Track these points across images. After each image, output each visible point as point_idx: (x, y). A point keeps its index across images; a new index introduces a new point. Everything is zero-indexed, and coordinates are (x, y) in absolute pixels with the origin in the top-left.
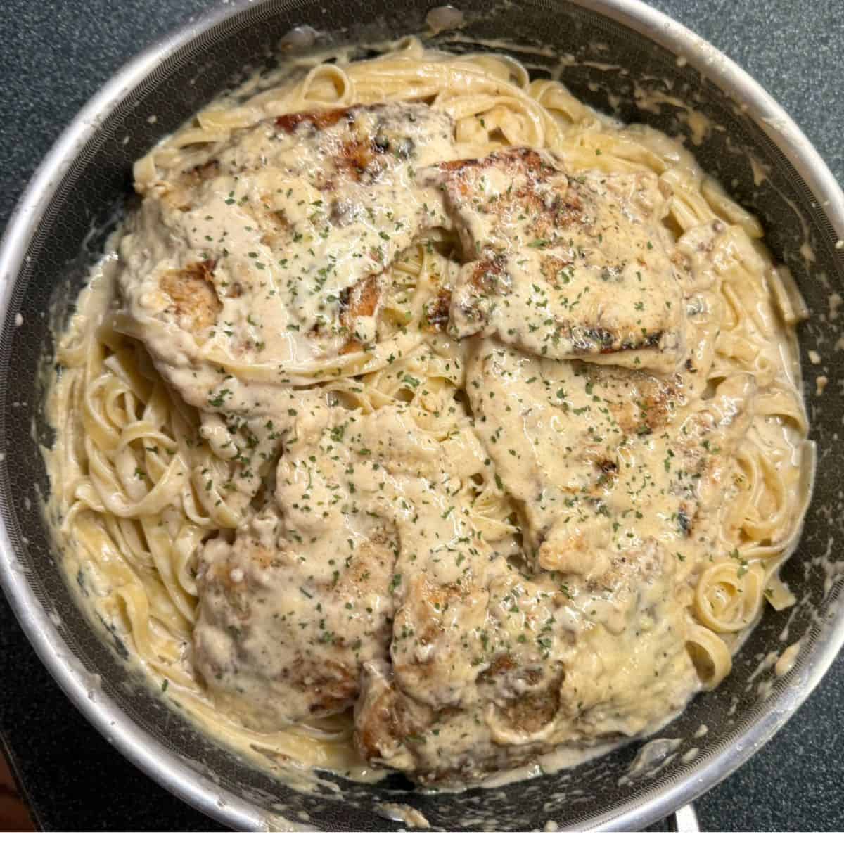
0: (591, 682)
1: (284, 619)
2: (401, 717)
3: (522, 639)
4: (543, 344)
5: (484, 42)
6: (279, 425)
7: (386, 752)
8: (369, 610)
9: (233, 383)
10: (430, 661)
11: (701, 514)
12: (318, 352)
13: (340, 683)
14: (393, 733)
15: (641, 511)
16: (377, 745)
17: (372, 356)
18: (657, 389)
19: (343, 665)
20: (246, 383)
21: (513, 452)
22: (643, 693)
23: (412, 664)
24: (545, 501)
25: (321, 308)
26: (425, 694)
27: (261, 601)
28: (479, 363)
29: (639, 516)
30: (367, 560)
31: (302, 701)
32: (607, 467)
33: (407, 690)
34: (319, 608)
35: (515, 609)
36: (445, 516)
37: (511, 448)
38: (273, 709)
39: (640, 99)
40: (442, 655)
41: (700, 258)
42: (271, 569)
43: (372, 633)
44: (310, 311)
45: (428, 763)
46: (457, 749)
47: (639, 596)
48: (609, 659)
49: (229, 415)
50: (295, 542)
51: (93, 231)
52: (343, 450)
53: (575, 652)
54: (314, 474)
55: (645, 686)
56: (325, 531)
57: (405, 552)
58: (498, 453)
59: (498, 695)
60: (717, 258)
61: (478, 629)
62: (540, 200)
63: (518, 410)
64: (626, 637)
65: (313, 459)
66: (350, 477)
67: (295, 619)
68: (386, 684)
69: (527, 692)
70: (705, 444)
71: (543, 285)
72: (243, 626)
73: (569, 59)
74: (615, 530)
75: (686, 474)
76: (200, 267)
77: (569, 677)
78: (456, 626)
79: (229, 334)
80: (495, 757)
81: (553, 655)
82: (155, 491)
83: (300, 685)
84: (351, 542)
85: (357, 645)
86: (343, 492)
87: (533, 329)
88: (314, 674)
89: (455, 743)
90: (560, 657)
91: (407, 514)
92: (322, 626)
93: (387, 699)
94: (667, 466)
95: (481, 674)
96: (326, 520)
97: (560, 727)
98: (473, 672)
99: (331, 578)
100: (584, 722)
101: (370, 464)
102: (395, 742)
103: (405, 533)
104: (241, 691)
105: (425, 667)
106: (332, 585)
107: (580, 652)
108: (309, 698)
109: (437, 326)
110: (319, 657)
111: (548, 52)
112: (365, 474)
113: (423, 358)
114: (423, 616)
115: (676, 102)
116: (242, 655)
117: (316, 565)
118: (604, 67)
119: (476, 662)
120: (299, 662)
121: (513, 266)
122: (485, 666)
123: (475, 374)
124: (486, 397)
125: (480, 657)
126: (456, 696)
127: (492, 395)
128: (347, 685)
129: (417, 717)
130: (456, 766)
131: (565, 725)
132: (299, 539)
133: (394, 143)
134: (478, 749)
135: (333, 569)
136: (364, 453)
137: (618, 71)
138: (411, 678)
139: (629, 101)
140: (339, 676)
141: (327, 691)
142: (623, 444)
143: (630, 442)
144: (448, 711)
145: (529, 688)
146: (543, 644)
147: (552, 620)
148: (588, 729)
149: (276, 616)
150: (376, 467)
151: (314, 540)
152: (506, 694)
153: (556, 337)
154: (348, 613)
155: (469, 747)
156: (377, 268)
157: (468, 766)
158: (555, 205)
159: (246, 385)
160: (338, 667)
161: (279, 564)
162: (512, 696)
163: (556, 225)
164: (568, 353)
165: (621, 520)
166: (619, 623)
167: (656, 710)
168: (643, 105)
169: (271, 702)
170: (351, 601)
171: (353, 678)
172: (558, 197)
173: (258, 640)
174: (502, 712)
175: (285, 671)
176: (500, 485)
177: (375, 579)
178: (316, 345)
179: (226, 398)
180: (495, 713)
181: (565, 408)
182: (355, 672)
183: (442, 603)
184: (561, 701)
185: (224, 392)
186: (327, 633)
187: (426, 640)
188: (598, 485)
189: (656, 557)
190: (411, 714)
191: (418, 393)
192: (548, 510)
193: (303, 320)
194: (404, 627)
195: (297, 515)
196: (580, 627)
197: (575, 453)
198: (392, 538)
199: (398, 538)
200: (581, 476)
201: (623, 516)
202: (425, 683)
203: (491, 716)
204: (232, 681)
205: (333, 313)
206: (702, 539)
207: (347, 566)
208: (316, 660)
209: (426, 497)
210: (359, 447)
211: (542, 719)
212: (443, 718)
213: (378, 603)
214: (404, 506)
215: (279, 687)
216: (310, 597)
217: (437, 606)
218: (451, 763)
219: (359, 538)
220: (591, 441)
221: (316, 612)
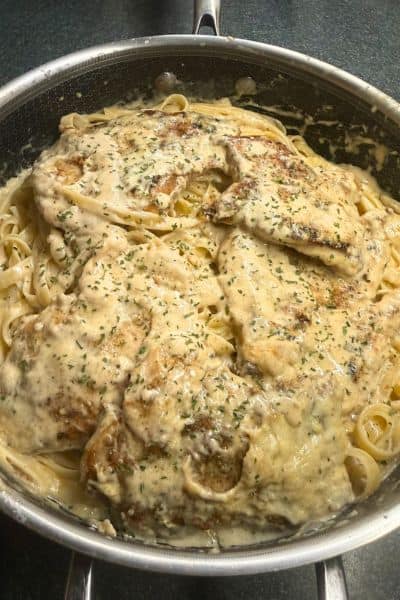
0: (269, 460)
1: (59, 359)
2: (119, 447)
3: (222, 410)
4: (272, 227)
5: (265, 108)
6: (94, 241)
7: (101, 475)
8: (118, 366)
9: (75, 209)
10: (151, 402)
11: (366, 370)
12: (131, 205)
13: (85, 418)
14: (111, 459)
15: (323, 354)
16: (96, 466)
17: (163, 220)
18: (342, 285)
19: (90, 403)
20: (82, 210)
21: (240, 292)
22: (308, 485)
23: (137, 401)
24: (256, 327)
25: (140, 181)
26: (141, 429)
27: (49, 346)
28: (229, 241)
29: (321, 357)
30: (126, 333)
31: (52, 428)
32: (303, 320)
33: (129, 423)
34: (85, 356)
35: (221, 387)
36: (186, 316)
37: (240, 289)
38: (32, 431)
39: (347, 145)
40: (161, 401)
41: (377, 224)
42: (61, 325)
43: (115, 383)
44: (133, 181)
45: (131, 495)
46: (156, 489)
47: (314, 404)
48: (285, 444)
49: (67, 231)
50: (82, 309)
51: (29, 146)
52: (130, 266)
53: (260, 430)
54: (107, 274)
55: (310, 479)
56: (104, 306)
57: (153, 333)
58: (230, 291)
59: (196, 449)
60: (387, 229)
61: (191, 392)
62: (284, 164)
63: (249, 269)
64: (301, 431)
65: (110, 266)
66: (130, 280)
67: (66, 361)
68: (116, 418)
69: (218, 453)
70: (372, 325)
71: (277, 199)
72: (31, 361)
73: (310, 120)
74: (303, 363)
75: (357, 341)
76: (79, 159)
77: (252, 450)
78: (176, 382)
79: (82, 186)
80: (184, 508)
81: (242, 428)
82: (8, 271)
83: (55, 414)
84: (118, 318)
85: (103, 390)
86: (123, 288)
87: (267, 218)
88: (68, 407)
89: (156, 483)
90: (248, 431)
91: (161, 310)
92: (83, 370)
93: (112, 429)
94: (345, 331)
95: (187, 427)
96: (106, 299)
97: (238, 495)
98: (180, 423)
99: (99, 338)
100: (258, 499)
101: (144, 275)
102: (110, 469)
103: (156, 320)
104: (14, 412)
105: (146, 405)
106: (97, 343)
107: (264, 432)
108: (60, 427)
109: (208, 217)
110: (75, 393)
111: (299, 116)
112: (140, 280)
113: (195, 236)
114: (154, 371)
115: (369, 141)
116: (24, 383)
117: (92, 327)
118: (329, 123)
119: (185, 416)
120: (60, 395)
121: (261, 187)
122: (190, 421)
123: (226, 247)
124: (230, 259)
125: (188, 412)
126: (164, 438)
127: (233, 258)
128: (89, 421)
129: (132, 451)
130: (152, 506)
131: (243, 495)
132: (85, 307)
133: (204, 126)
134: (173, 494)
135: (102, 332)
136: (142, 268)
137: (337, 125)
138: (134, 413)
139: (341, 148)
140: (85, 412)
141: (74, 424)
142: (317, 309)
143: (321, 309)
144: (155, 451)
145: (220, 450)
146: (236, 417)
147: (246, 403)
148: (260, 505)
149: (55, 356)
150: (148, 277)
151: (94, 310)
152: (202, 449)
153: (281, 225)
154: (104, 364)
155: (165, 490)
156: (179, 172)
157: (161, 509)
158: (292, 167)
159: (82, 212)
160: (86, 405)
161: (68, 322)
162: (206, 453)
163: (290, 176)
164: (288, 236)
165: (307, 357)
166: (296, 416)
167: (317, 506)
168: (349, 149)
169: (32, 425)
170: (108, 357)
171: (94, 416)
172: (294, 163)
173: (38, 373)
174: (196, 465)
175: (49, 399)
176: (227, 311)
177: (129, 347)
178: (130, 201)
179: (68, 216)
180: (191, 465)
181: (280, 278)
182: (97, 412)
183: (169, 366)
184: (244, 470)
185: (68, 213)
186: (85, 376)
187: (152, 386)
188: (296, 328)
189: (330, 382)
190: (128, 446)
191: (187, 253)
192: (258, 333)
193: (127, 185)
194: (139, 376)
195: (89, 292)
196: (266, 412)
197: (283, 304)
198: (147, 323)
199: (151, 324)
200: (285, 319)
201: (310, 355)
202: (142, 420)
203: (186, 465)
204: (11, 403)
205: (146, 186)
206: (364, 389)
207: (112, 333)
208: (72, 395)
209: (175, 302)
210: (139, 264)
211: (226, 485)
212: (151, 457)
213: (126, 363)
214: (160, 304)
215: (42, 413)
216: (81, 348)
217: (166, 366)
218: (148, 502)
219: (125, 318)
220: (294, 301)
221: (82, 360)
